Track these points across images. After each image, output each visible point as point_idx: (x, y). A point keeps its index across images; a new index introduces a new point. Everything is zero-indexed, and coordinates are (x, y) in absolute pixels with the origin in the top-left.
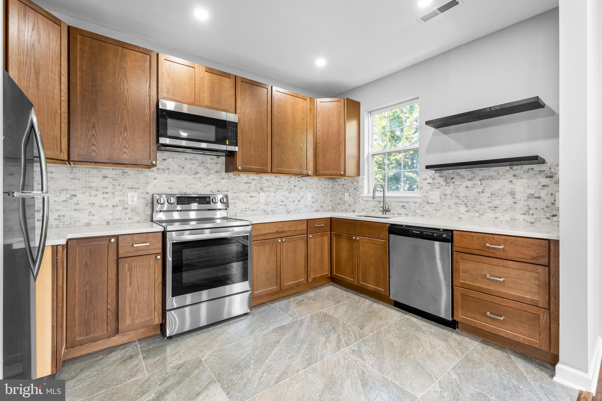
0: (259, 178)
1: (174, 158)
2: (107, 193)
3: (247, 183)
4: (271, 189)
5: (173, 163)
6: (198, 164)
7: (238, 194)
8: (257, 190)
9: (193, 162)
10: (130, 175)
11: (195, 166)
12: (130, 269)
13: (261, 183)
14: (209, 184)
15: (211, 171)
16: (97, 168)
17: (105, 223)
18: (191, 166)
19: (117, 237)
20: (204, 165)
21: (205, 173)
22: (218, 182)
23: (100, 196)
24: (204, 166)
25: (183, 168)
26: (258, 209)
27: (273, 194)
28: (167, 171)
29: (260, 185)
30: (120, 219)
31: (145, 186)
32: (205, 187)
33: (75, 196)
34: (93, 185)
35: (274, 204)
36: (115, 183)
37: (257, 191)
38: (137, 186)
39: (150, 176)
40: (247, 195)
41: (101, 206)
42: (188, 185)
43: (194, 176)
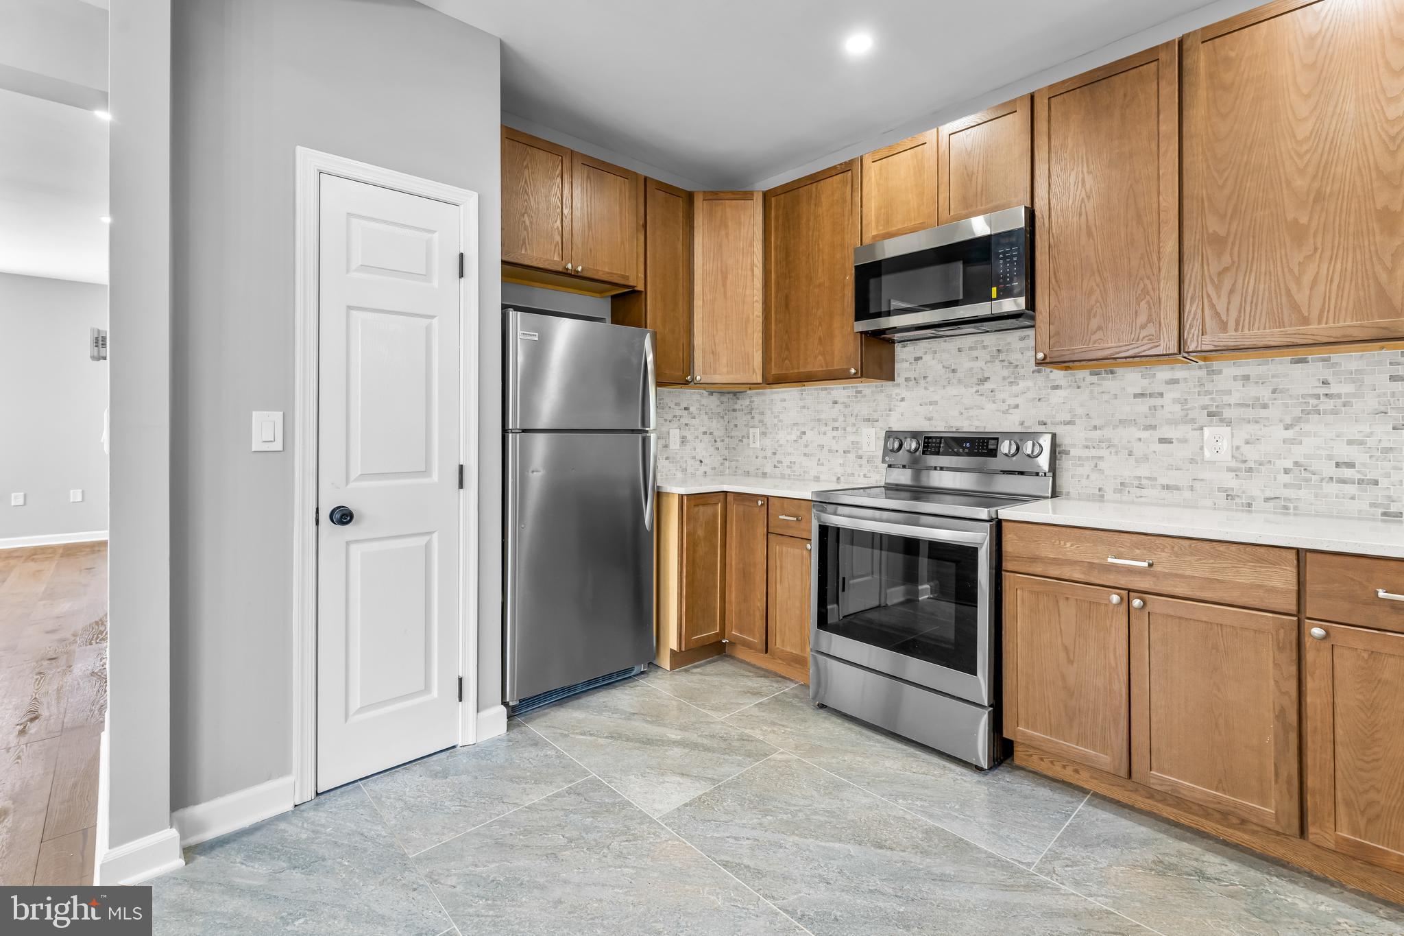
0: (1202, 373)
1: (935, 352)
2: (837, 429)
3: (1142, 395)
4: (1264, 413)
5: (934, 362)
6: (988, 358)
7: (1108, 433)
8: (1190, 416)
9: (975, 353)
10: (863, 397)
11: (980, 363)
13: (1208, 393)
14: (1017, 406)
15: (1021, 371)
16: (826, 389)
17: (835, 479)
18: (971, 364)
19: (768, 498)
20: (1002, 357)
21: (1004, 378)
22: (1040, 399)
23: (830, 434)
24: (1003, 361)
25: (954, 371)
26: (1197, 485)
27: (1280, 433)
28: (922, 382)
29: (1206, 400)
30: (853, 475)
31: (888, 416)
32: (1005, 413)
33: (804, 433)
34: (823, 416)
35: (1286, 471)
36: (847, 411)
37: (1193, 421)
38: (872, 415)
39: (894, 396)
40: (1145, 435)
41: (830, 451)
42: (963, 411)
43: (981, 387)
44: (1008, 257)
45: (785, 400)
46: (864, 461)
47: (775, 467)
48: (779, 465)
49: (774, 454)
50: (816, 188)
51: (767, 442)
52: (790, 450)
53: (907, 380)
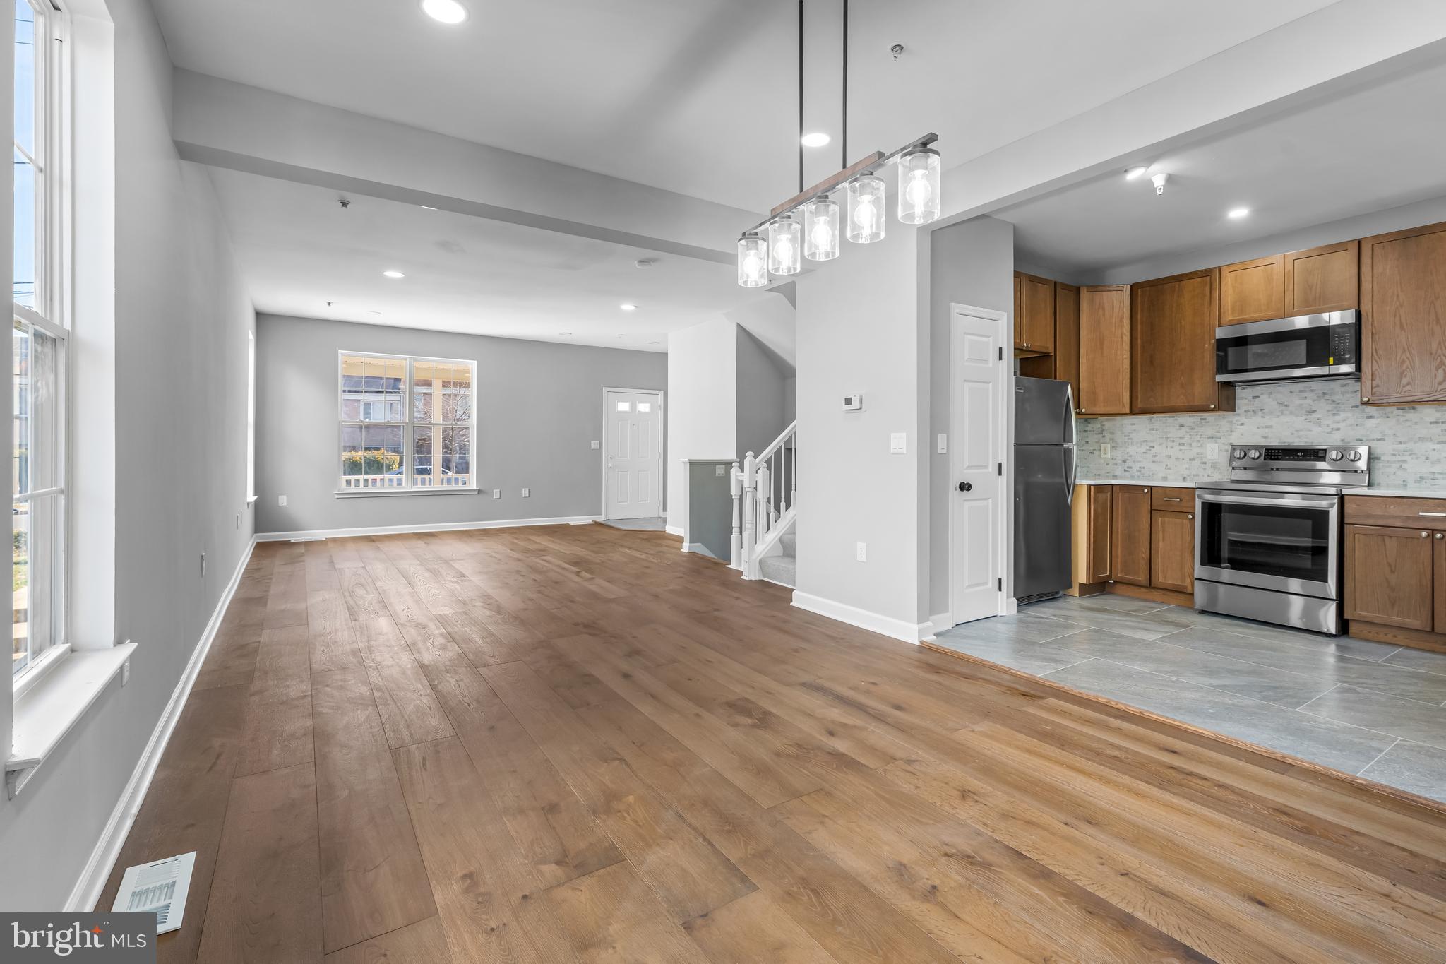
1: (1271, 393)
2: (1184, 444)
5: (1270, 400)
6: (1315, 397)
7: (1410, 445)
10: (1209, 422)
11: (1309, 401)
12: (1163, 523)
14: (1339, 429)
16: (1173, 417)
17: (1181, 478)
18: (1301, 402)
19: (1151, 488)
20: (1327, 397)
21: (1328, 411)
22: (1357, 425)
23: (1177, 447)
24: (1328, 400)
25: (1286, 406)
28: (1259, 413)
30: (1198, 475)
31: (1229, 435)
32: (1330, 433)
33: (1153, 447)
34: (1170, 435)
36: (1193, 432)
38: (1218, 435)
39: (1235, 422)
41: (1177, 459)
42: (1294, 432)
43: (1308, 417)
44: (1342, 340)
45: (1135, 424)
46: (1208, 466)
47: (1125, 470)
48: (1129, 470)
49: (1125, 462)
50: (1179, 285)
51: (1118, 454)
52: (1140, 459)
53: (1246, 411)
